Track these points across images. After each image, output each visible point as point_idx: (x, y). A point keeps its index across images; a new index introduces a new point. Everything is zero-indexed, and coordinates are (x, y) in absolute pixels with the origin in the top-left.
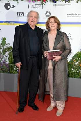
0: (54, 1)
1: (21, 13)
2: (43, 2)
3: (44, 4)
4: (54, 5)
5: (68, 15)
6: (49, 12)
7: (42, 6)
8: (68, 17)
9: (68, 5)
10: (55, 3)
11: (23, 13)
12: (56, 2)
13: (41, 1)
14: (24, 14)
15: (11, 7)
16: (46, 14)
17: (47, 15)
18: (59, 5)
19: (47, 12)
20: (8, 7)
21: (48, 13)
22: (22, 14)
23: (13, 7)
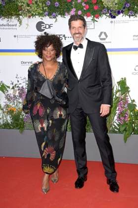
0: (111, 16)
1: (61, 36)
2: (95, 19)
3: (97, 21)
4: (112, 22)
5: (134, 36)
6: (105, 33)
7: (93, 24)
8: (134, 39)
9: (133, 20)
10: (113, 20)
11: (64, 36)
12: (114, 17)
13: (92, 16)
14: (65, 38)
15: (45, 27)
16: (100, 36)
17: (102, 37)
18: (119, 22)
19: (101, 33)
20: (42, 28)
21: (103, 34)
22: (64, 38)
23: (50, 27)
